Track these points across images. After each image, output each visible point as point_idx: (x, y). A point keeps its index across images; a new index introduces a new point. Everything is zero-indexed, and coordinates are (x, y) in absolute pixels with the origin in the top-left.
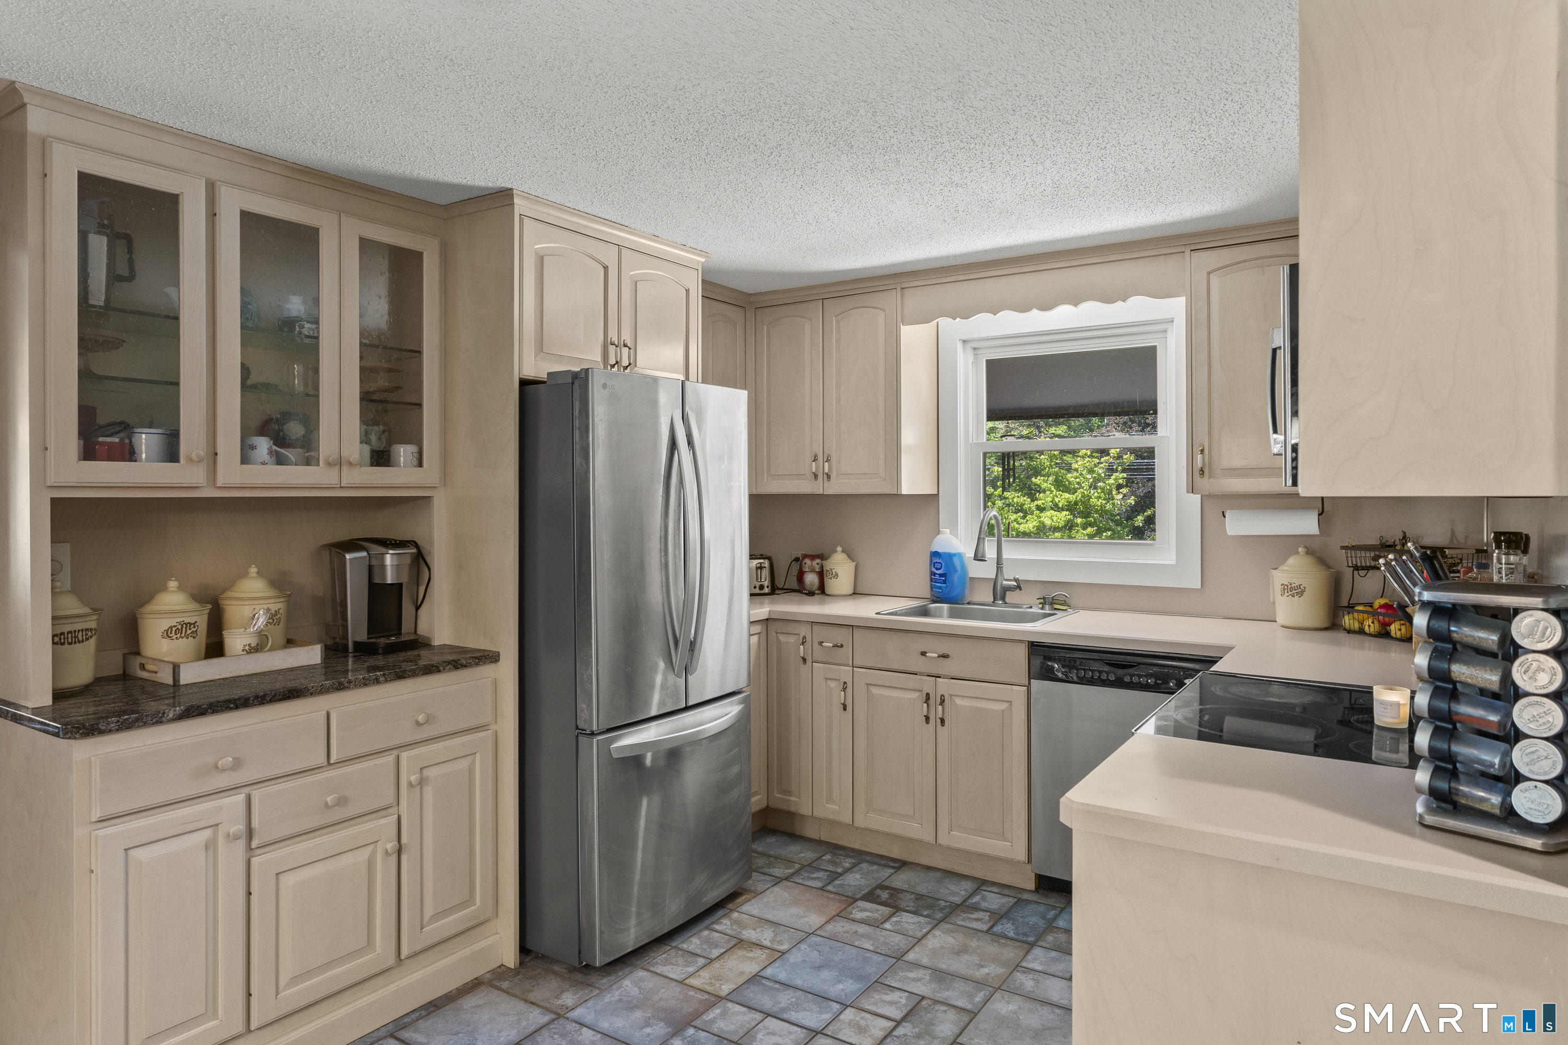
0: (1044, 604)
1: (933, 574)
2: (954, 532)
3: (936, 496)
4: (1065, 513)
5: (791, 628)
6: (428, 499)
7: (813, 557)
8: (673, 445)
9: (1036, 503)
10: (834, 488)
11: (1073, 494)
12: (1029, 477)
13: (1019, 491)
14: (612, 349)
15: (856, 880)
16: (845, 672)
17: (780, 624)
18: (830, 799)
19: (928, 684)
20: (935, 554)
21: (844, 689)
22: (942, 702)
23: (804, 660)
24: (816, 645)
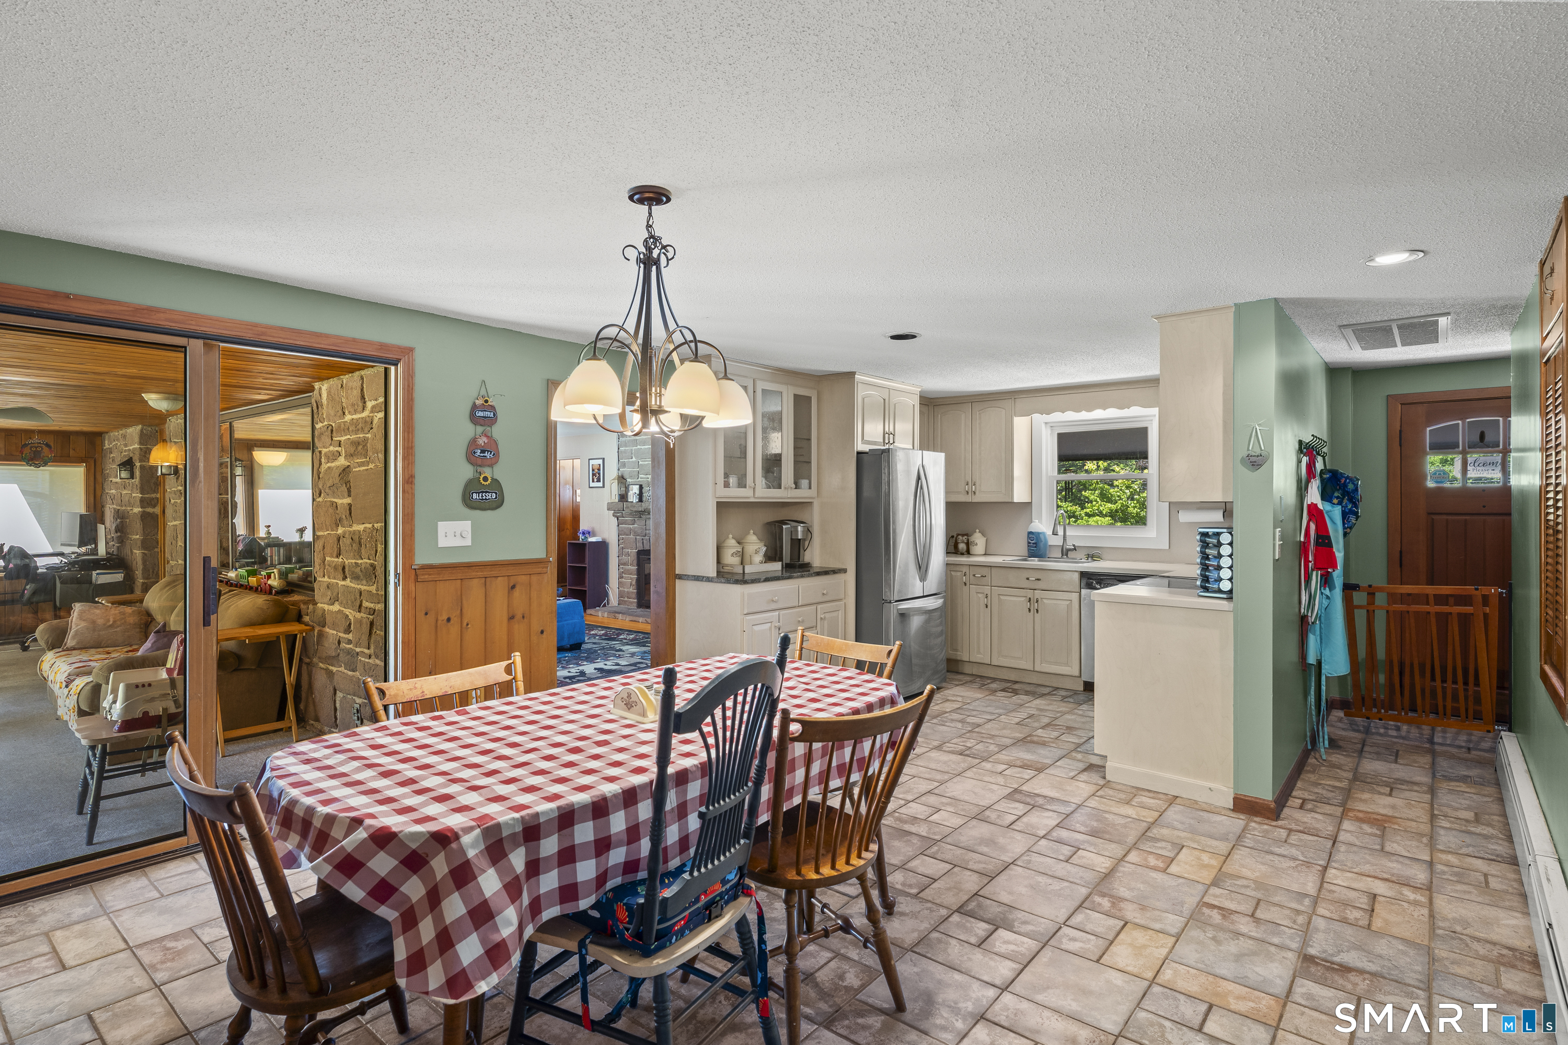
0: (1088, 558)
1: (1029, 543)
2: (1040, 522)
3: (1031, 503)
4: (1107, 518)
5: (958, 568)
6: (811, 503)
7: (963, 535)
8: (919, 478)
9: (1085, 510)
10: (977, 499)
11: (1115, 504)
12: (1080, 491)
13: (1071, 502)
14: (887, 435)
15: (994, 686)
16: (987, 590)
17: (952, 566)
18: (979, 652)
19: (1030, 594)
20: (1030, 533)
21: (987, 597)
22: (1037, 601)
23: (965, 584)
24: (971, 576)
